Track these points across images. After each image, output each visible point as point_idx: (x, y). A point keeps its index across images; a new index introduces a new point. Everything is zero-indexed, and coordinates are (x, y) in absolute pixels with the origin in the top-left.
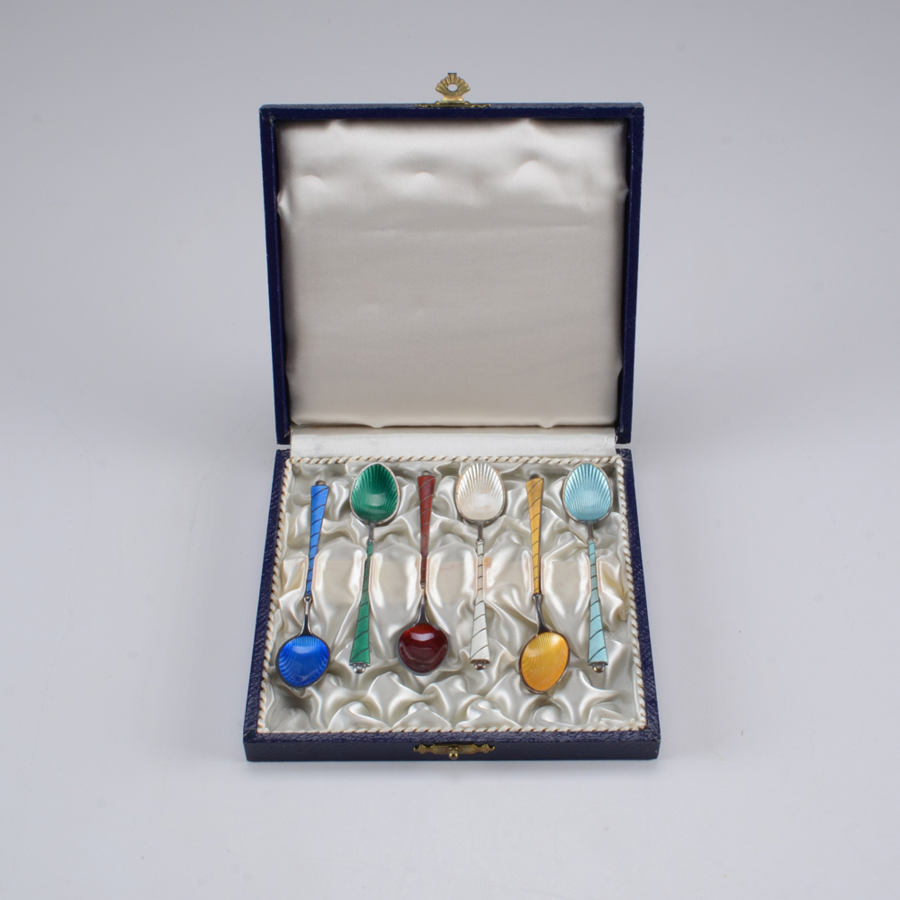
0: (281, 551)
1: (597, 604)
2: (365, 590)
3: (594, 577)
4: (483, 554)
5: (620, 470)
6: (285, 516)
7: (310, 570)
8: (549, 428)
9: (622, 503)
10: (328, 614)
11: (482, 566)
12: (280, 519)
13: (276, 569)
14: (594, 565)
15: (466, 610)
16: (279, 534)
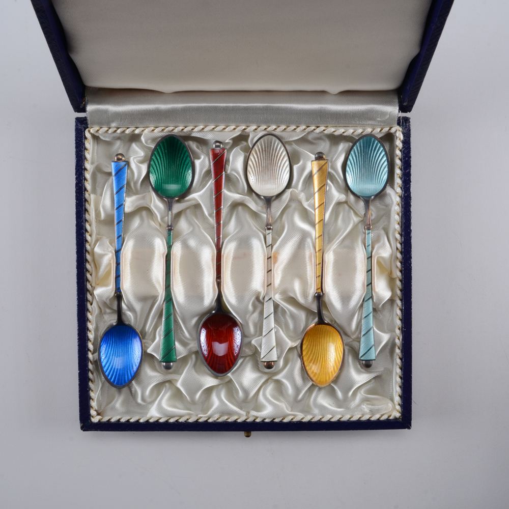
0: (90, 236)
1: (371, 300)
2: (168, 286)
3: (369, 270)
4: (272, 246)
5: (399, 144)
6: (91, 197)
7: (118, 264)
8: (335, 95)
9: (398, 181)
10: (138, 306)
11: (270, 259)
12: (86, 200)
13: (88, 257)
14: (370, 258)
15: (257, 303)
16: (87, 216)
